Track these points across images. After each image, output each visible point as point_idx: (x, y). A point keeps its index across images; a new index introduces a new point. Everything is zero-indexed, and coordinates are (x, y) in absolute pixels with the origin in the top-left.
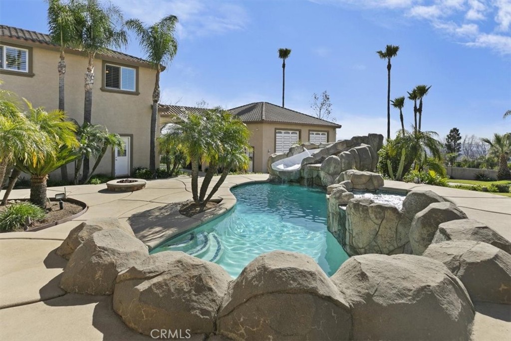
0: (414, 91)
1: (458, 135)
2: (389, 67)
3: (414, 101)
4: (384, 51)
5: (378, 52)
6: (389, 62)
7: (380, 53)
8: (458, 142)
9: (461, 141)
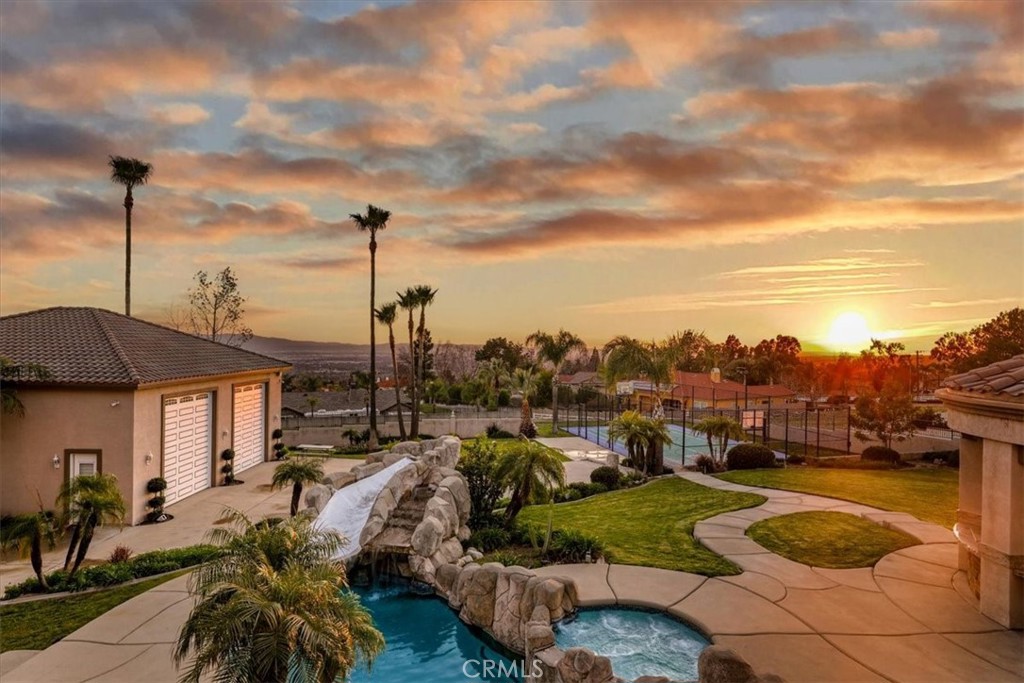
0: (410, 293)
1: (429, 341)
2: (373, 247)
3: (408, 312)
4: (364, 213)
5: (355, 217)
6: (373, 237)
7: (358, 218)
8: (430, 352)
9: (432, 351)
